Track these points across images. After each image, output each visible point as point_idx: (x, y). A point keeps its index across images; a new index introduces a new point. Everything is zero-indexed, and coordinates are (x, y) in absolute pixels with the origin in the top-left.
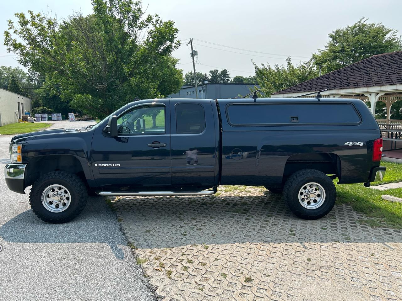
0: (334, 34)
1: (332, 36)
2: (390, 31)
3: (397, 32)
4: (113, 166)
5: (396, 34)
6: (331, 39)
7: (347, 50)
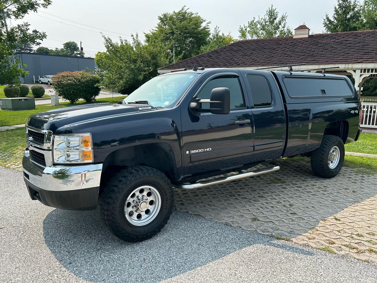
0: (162, 17)
1: (160, 19)
2: (205, 21)
3: (210, 23)
4: (205, 151)
5: (209, 24)
6: (159, 21)
7: (176, 33)
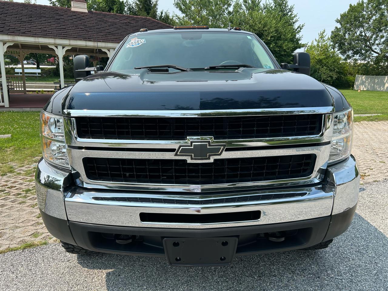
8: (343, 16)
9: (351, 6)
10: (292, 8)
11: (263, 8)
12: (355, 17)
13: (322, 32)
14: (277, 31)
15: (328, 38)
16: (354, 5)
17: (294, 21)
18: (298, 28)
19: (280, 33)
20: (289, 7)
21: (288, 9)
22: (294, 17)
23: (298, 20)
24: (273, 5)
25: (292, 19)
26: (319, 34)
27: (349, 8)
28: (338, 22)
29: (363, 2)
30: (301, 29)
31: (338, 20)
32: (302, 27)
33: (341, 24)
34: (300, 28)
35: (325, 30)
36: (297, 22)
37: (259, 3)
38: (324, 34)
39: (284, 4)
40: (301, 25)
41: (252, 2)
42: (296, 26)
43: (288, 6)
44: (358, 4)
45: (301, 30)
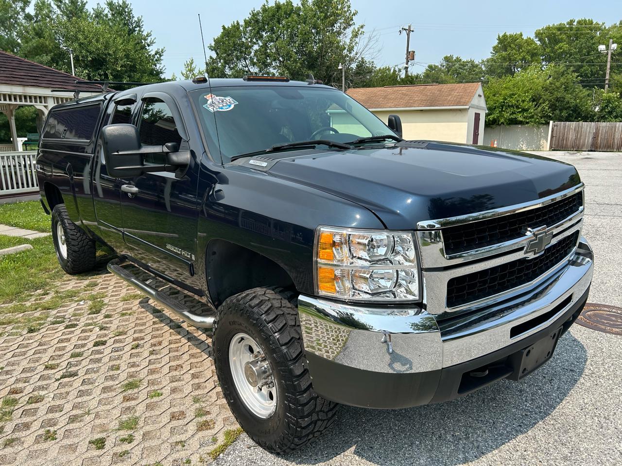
8: (217, 41)
9: (224, 28)
10: (139, 20)
11: (94, 16)
12: (235, 45)
13: (188, 63)
14: (127, 56)
15: (199, 72)
16: (228, 27)
17: (148, 41)
18: (156, 54)
19: (133, 60)
20: (136, 19)
21: (134, 23)
22: (147, 36)
23: (154, 41)
24: (109, 12)
25: (145, 40)
26: (185, 65)
27: (222, 31)
28: (212, 50)
29: (238, 23)
30: (161, 56)
31: (211, 46)
32: (162, 53)
33: (217, 54)
34: (159, 53)
35: (193, 60)
36: (153, 44)
37: (84, 5)
38: (193, 65)
39: (127, 13)
40: (160, 50)
41: (72, 2)
42: (152, 50)
43: (133, 17)
44: (233, 26)
45: (162, 58)
